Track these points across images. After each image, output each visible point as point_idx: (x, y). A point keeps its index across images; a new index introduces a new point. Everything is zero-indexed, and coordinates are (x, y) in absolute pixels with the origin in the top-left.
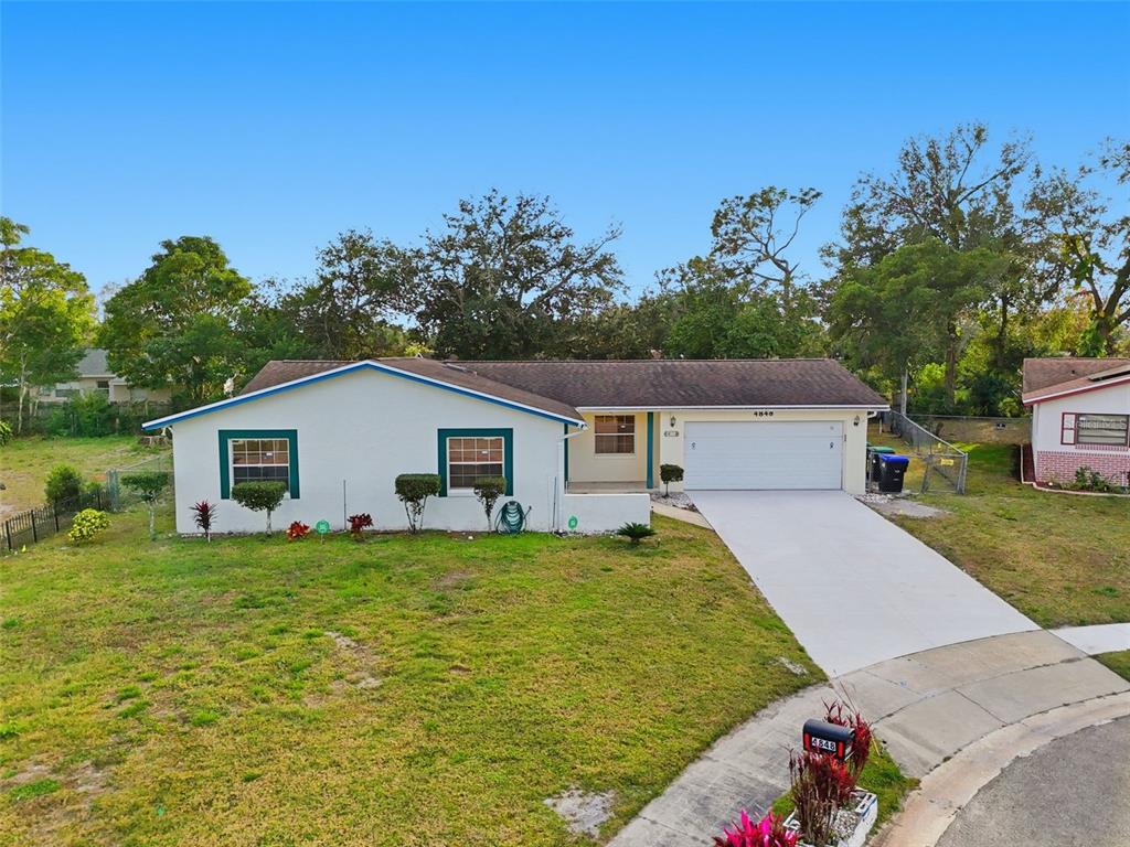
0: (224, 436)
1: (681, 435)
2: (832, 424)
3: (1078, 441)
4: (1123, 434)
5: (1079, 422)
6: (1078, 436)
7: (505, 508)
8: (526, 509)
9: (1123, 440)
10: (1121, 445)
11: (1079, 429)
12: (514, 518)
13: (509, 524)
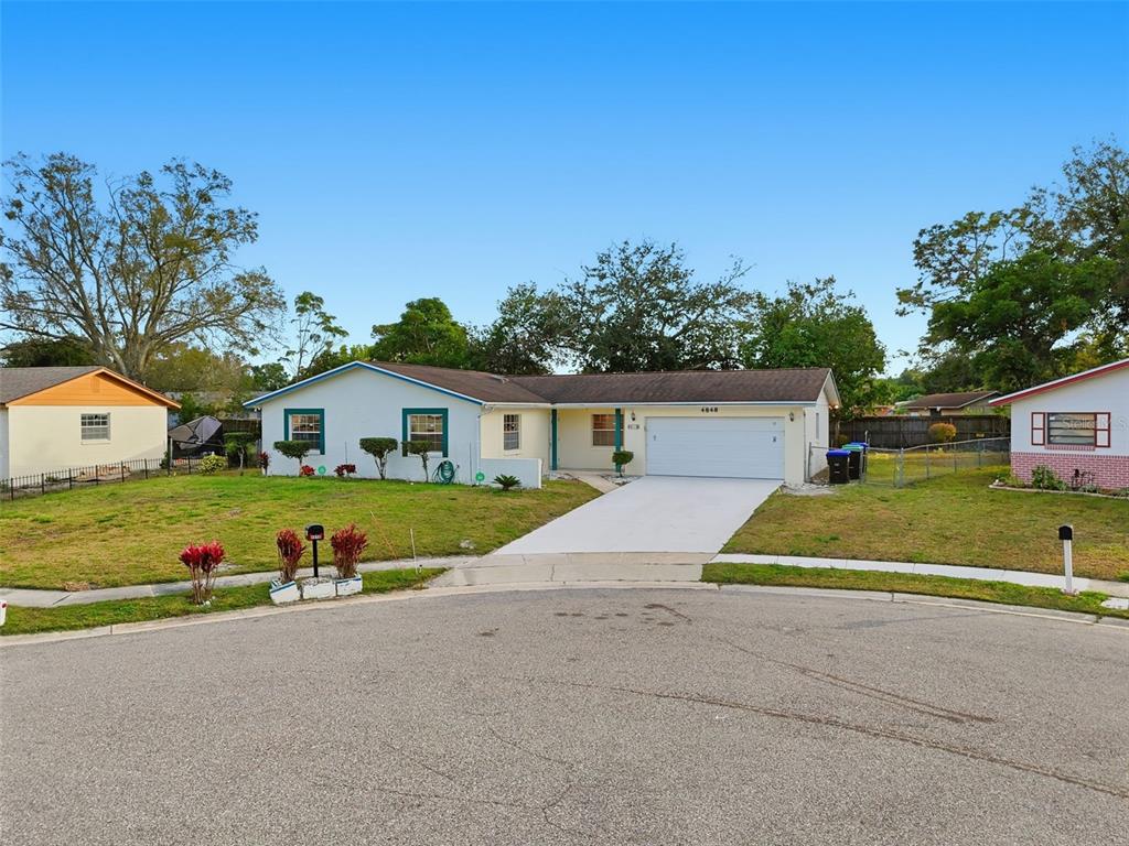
0: (288, 412)
1: (642, 427)
2: (775, 420)
3: (1049, 442)
4: (1091, 433)
5: (1049, 421)
6: (1049, 436)
7: (441, 466)
8: (455, 467)
9: (1092, 440)
10: (1089, 444)
11: (1049, 429)
12: (448, 474)
13: (444, 477)
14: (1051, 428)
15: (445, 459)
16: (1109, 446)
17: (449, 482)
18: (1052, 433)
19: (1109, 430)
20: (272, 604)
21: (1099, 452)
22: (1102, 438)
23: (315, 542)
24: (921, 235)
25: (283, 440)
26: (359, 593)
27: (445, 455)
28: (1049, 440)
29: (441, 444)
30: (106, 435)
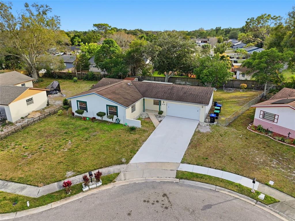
0: (78, 101)
3: (264, 118)
4: (274, 118)
5: (264, 113)
6: (264, 116)
7: (116, 119)
8: (120, 120)
9: (273, 120)
10: (273, 121)
11: (264, 115)
12: (118, 121)
13: (118, 122)
14: (265, 115)
15: (117, 118)
16: (277, 123)
17: (119, 123)
18: (265, 116)
19: (278, 119)
20: (83, 192)
21: (274, 123)
22: (276, 121)
23: (91, 177)
24: (248, 20)
25: (77, 110)
26: (101, 185)
27: (117, 117)
28: (263, 117)
29: (116, 114)
30: (33, 103)
